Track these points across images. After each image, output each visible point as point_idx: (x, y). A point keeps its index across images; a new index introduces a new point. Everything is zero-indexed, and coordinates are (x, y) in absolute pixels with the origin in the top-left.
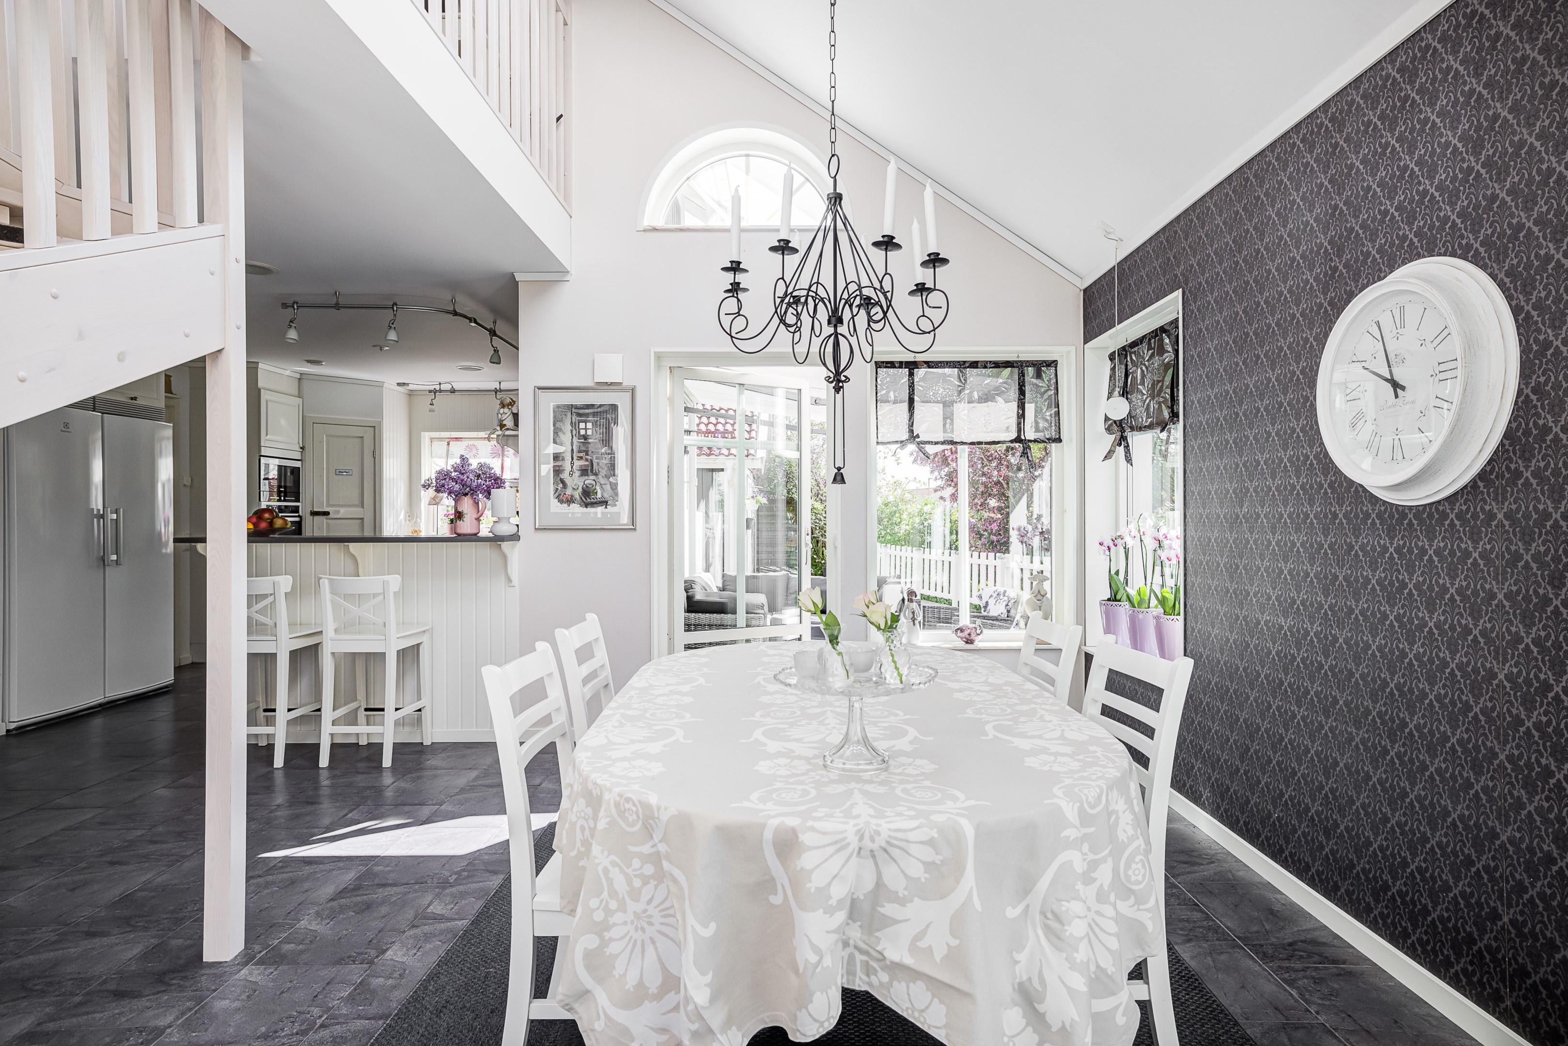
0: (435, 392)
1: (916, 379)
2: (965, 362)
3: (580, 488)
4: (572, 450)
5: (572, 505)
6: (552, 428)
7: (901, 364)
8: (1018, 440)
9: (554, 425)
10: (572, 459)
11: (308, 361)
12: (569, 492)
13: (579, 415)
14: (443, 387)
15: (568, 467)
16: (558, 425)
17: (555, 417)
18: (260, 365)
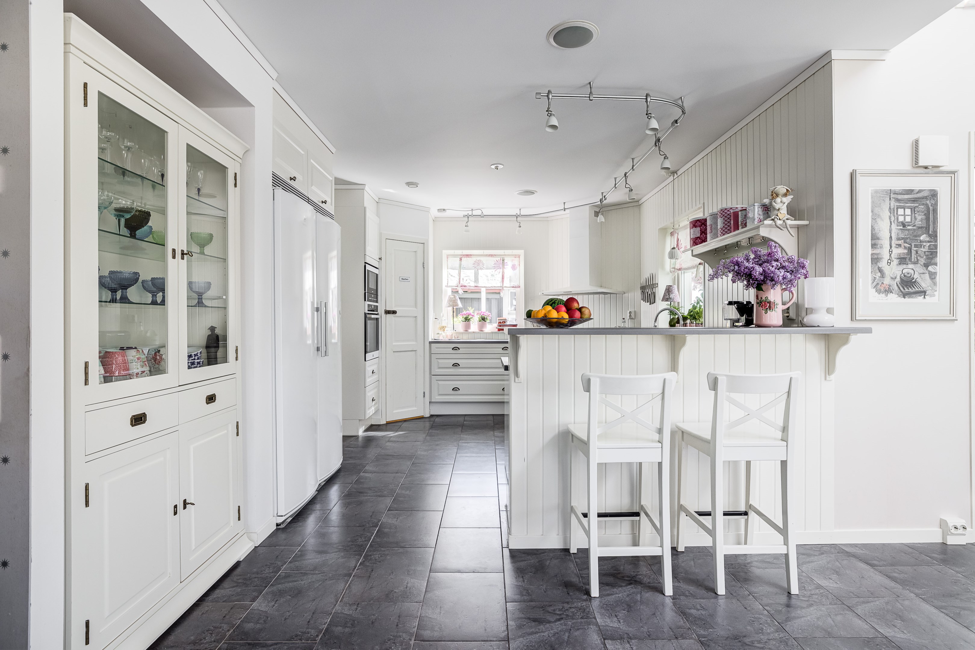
0: (468, 216)
3: (898, 278)
4: (891, 237)
5: (890, 295)
6: (870, 214)
9: (872, 211)
10: (891, 247)
12: (887, 281)
13: (897, 200)
14: (475, 213)
15: (886, 256)
16: (876, 210)
17: (873, 202)
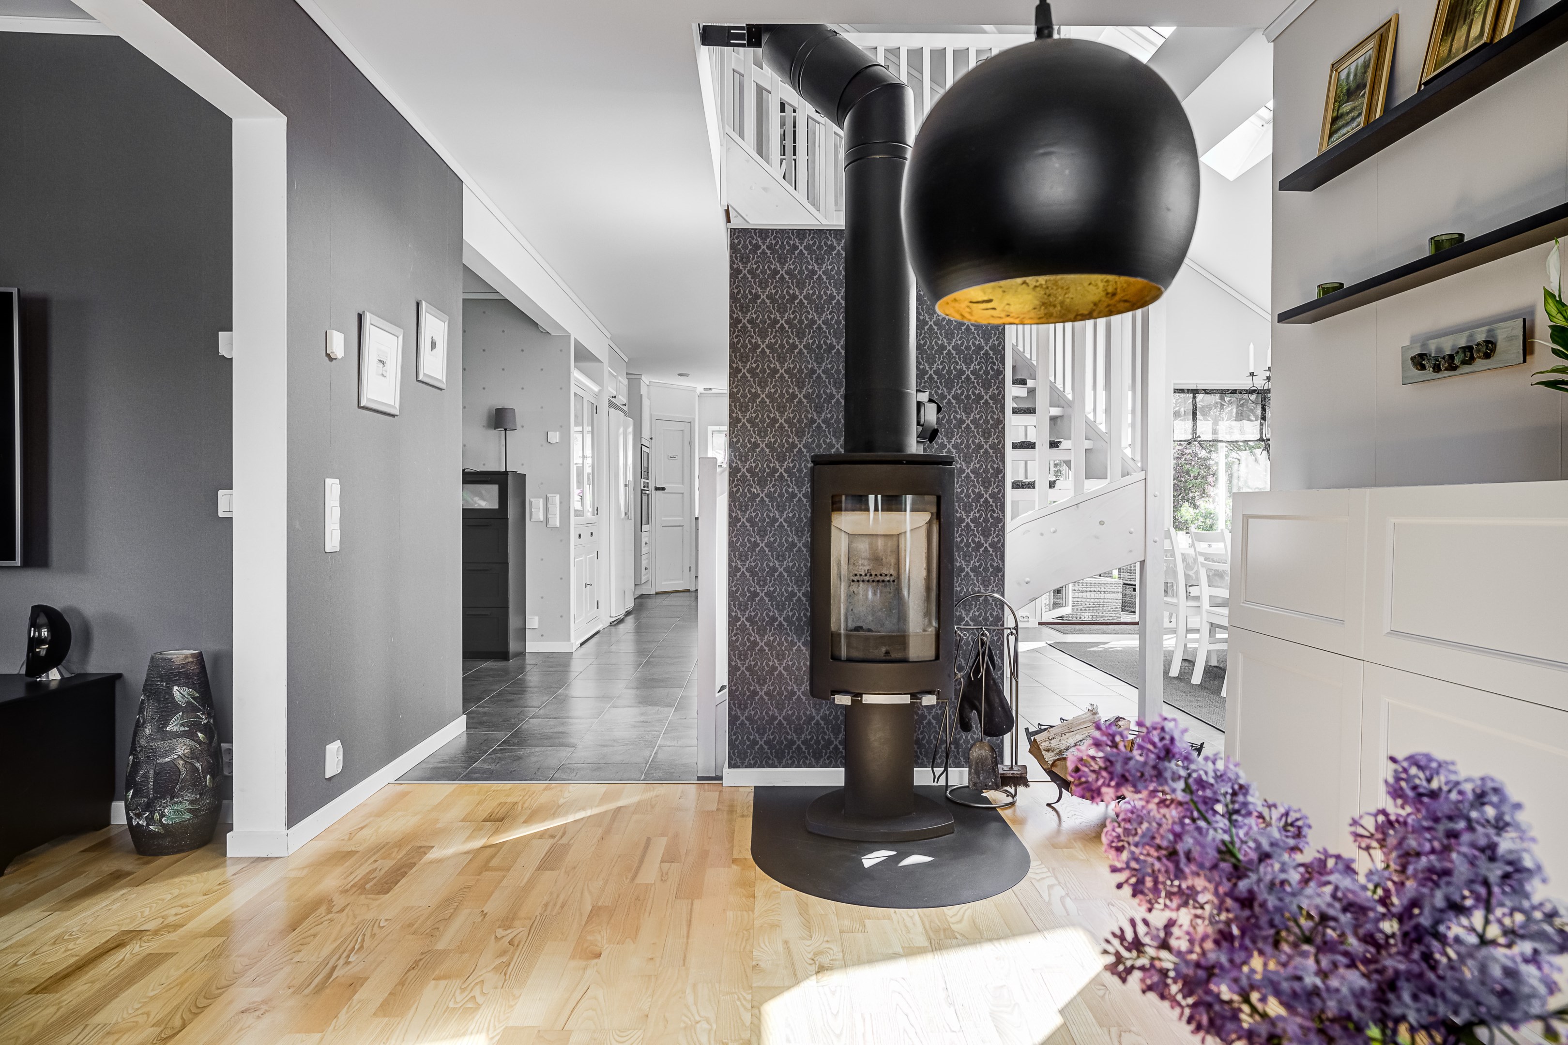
1: (1197, 400)
2: (1228, 390)
7: (1188, 391)
8: (1261, 439)
11: (680, 375)
18: (643, 378)
